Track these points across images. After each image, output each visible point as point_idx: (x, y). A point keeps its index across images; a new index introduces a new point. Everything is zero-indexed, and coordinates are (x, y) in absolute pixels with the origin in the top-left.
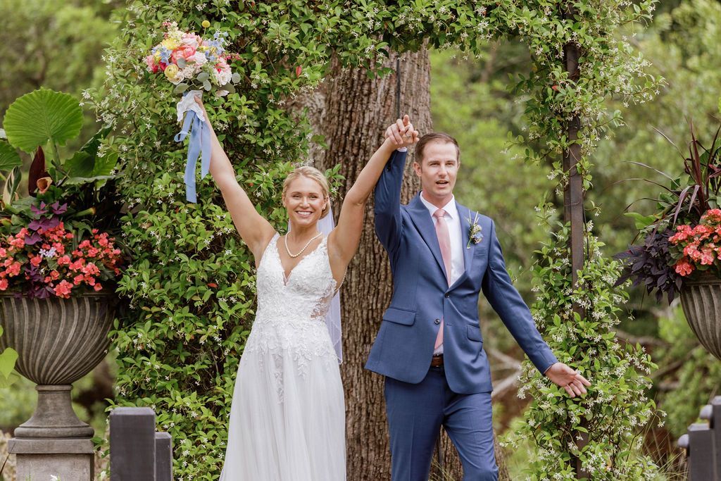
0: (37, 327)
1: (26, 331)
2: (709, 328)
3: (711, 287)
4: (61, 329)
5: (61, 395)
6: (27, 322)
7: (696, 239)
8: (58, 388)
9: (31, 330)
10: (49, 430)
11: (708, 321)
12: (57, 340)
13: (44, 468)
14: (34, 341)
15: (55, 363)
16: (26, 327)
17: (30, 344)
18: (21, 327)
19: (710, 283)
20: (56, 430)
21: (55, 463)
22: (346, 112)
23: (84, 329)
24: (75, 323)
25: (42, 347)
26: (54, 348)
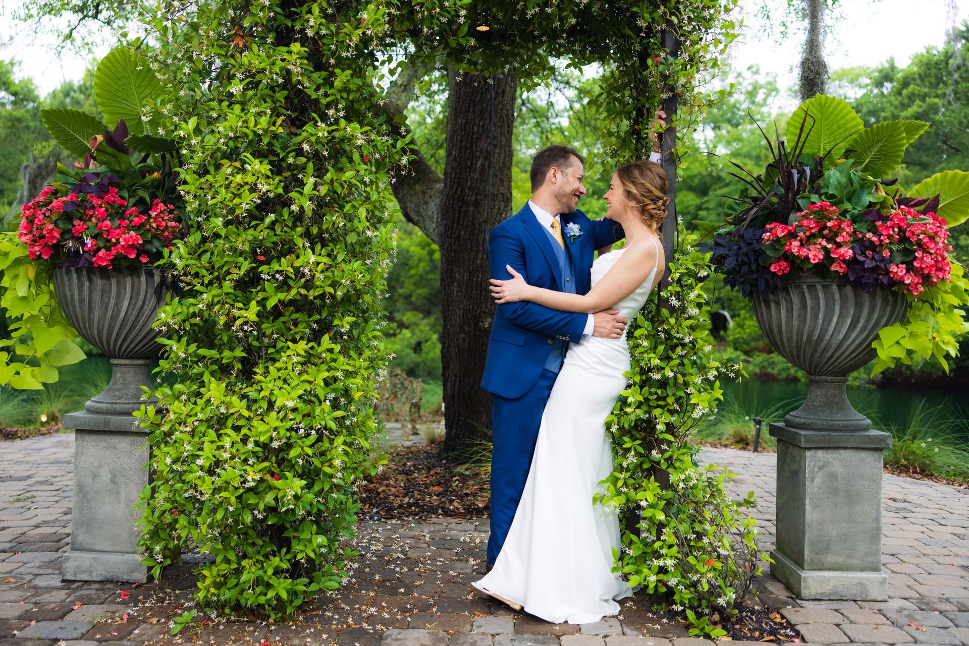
0: (87, 298)
1: (77, 303)
2: (795, 330)
3: (805, 287)
4: (112, 302)
5: (132, 370)
6: (76, 293)
7: (801, 234)
8: (127, 362)
9: (81, 301)
10: (108, 405)
11: (796, 323)
12: (110, 313)
13: (103, 444)
14: (87, 314)
15: (114, 337)
16: (77, 298)
17: (83, 316)
18: (72, 296)
19: (805, 283)
20: (116, 406)
21: (115, 440)
22: (455, 178)
23: (140, 303)
24: (128, 295)
25: (96, 320)
26: (108, 321)
